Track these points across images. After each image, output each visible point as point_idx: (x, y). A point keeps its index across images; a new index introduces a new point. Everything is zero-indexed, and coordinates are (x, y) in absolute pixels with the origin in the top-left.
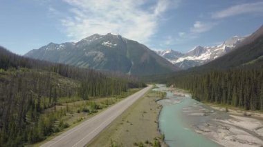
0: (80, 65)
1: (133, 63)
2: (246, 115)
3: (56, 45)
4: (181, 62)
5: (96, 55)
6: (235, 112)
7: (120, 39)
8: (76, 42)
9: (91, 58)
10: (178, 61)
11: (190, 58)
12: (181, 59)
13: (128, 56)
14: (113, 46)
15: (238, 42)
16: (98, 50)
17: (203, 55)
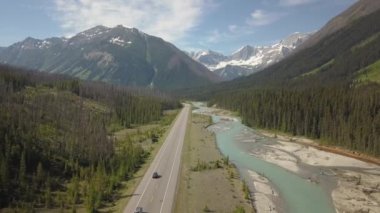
0: (76, 73)
1: (156, 70)
2: (291, 141)
3: (36, 41)
4: (222, 69)
5: (102, 57)
6: (282, 138)
7: (135, 34)
8: (70, 36)
9: (94, 61)
10: (218, 67)
11: (235, 63)
12: (223, 65)
13: (149, 60)
14: (126, 45)
15: (299, 40)
16: (103, 50)
17: (252, 59)
